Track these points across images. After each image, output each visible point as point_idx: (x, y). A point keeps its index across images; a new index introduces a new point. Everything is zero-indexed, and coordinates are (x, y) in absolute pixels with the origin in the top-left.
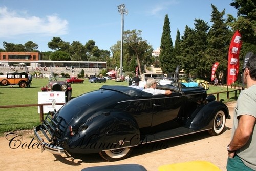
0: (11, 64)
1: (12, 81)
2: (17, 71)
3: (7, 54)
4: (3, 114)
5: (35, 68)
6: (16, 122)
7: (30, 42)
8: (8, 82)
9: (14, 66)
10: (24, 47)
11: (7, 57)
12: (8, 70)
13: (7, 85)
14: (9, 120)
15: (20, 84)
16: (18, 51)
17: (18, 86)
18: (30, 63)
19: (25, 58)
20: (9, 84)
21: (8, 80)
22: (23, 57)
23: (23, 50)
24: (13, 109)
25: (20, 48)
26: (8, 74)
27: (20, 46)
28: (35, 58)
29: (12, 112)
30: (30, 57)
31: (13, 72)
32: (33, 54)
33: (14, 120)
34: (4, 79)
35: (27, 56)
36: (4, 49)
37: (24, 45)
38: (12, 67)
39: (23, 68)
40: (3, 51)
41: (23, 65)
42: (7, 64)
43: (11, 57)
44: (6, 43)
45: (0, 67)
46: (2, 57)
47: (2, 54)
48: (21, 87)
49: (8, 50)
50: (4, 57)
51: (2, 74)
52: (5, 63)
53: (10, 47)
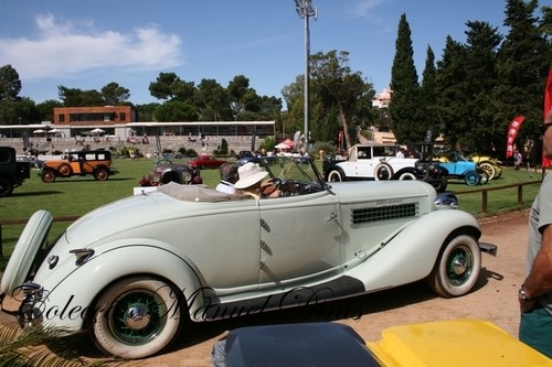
0: (74, 133)
2: (88, 146)
3: (66, 111)
5: (123, 139)
7: (113, 85)
8: (71, 169)
9: (83, 136)
10: (101, 95)
11: (67, 118)
12: (69, 144)
13: (69, 176)
15: (95, 173)
16: (90, 104)
17: (93, 178)
18: (113, 129)
19: (102, 119)
20: (72, 174)
21: (72, 165)
22: (98, 117)
23: (100, 103)
25: (92, 98)
27: (93, 93)
28: (123, 118)
30: (113, 117)
31: (80, 149)
32: (119, 110)
34: (64, 165)
35: (108, 114)
36: (61, 101)
37: (99, 91)
38: (79, 138)
39: (101, 139)
40: (59, 105)
41: (101, 135)
42: (68, 132)
43: (76, 118)
44: (63, 88)
45: (54, 139)
46: (57, 119)
47: (57, 112)
48: (97, 180)
49: (68, 104)
50: (62, 119)
51: (57, 153)
52: (64, 129)
53: (72, 97)
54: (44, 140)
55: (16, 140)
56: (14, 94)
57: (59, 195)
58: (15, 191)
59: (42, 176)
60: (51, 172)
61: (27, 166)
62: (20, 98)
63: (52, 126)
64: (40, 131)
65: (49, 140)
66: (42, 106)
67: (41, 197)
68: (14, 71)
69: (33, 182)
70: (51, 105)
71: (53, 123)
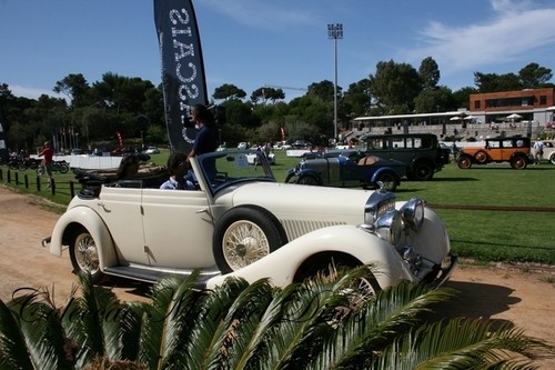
0: (489, 119)
1: (494, 155)
2: (503, 132)
3: (481, 97)
4: (486, 222)
5: (543, 124)
6: (514, 242)
7: (533, 66)
8: (488, 156)
9: (497, 122)
10: (519, 78)
11: (483, 104)
12: (485, 131)
13: (485, 163)
14: (499, 237)
15: (512, 160)
16: (506, 88)
17: (507, 164)
18: (532, 114)
19: (520, 104)
20: (489, 160)
21: (489, 152)
22: (516, 102)
23: (518, 87)
24: (504, 214)
25: (509, 82)
26: (487, 141)
27: (510, 77)
28: (544, 102)
29: (503, 221)
30: (532, 101)
31: (495, 135)
32: (539, 93)
33: (508, 238)
34: (481, 151)
35: (525, 98)
36: (477, 88)
37: (517, 74)
38: (493, 124)
39: (518, 125)
40: (475, 92)
41: (517, 120)
42: (482, 119)
43: (491, 104)
44: (479, 74)
45: (469, 126)
46: (472, 105)
47: (473, 98)
48: (513, 168)
49: (484, 90)
50: (478, 106)
51: (472, 140)
52: (479, 116)
53: (488, 82)
54: (459, 127)
55: (434, 127)
56: (433, 84)
57: (475, 182)
58: (435, 176)
59: (459, 163)
60: (469, 159)
61: (447, 151)
62: (438, 87)
63: (467, 113)
64: (456, 118)
65: (465, 126)
66: (459, 93)
67: (459, 183)
68: (434, 62)
69: (450, 169)
70: (467, 92)
71: (468, 109)
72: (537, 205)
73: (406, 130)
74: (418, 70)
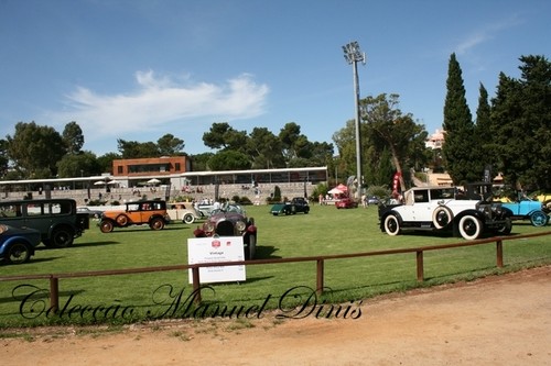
0: (132, 183)
1: (135, 217)
2: (145, 196)
3: (125, 163)
4: (121, 286)
5: (179, 188)
6: (147, 302)
7: (169, 137)
8: (128, 219)
9: (139, 186)
10: (157, 146)
11: (125, 169)
12: (127, 195)
13: (126, 226)
14: (133, 299)
15: (151, 222)
16: (146, 155)
17: (147, 226)
18: (169, 179)
19: (159, 170)
20: (130, 223)
21: (129, 215)
22: (155, 168)
23: (156, 154)
24: (139, 276)
25: (149, 150)
26: (127, 204)
27: (149, 145)
28: (178, 168)
29: (138, 282)
30: (168, 167)
31: (137, 199)
32: (174, 160)
33: (142, 299)
34: (122, 214)
35: (163, 165)
36: (120, 154)
37: (156, 143)
38: (135, 189)
39: (157, 189)
40: (118, 158)
41: (158, 185)
42: (125, 184)
43: (134, 169)
44: (122, 142)
45: (113, 190)
46: (116, 170)
47: (116, 164)
48: (153, 229)
49: (127, 156)
50: (120, 170)
51: (116, 204)
52: (122, 181)
53: (131, 149)
54: (104, 191)
55: (78, 192)
56: (77, 148)
57: (116, 246)
58: (75, 242)
59: (101, 226)
60: (110, 223)
61: (86, 217)
62: (82, 152)
63: (111, 177)
64: (100, 183)
65: (109, 191)
66: (102, 159)
67: (99, 247)
68: (78, 127)
69: (93, 232)
70: (111, 158)
71: (112, 174)
72: (169, 264)
73: (48, 195)
74: (61, 134)
